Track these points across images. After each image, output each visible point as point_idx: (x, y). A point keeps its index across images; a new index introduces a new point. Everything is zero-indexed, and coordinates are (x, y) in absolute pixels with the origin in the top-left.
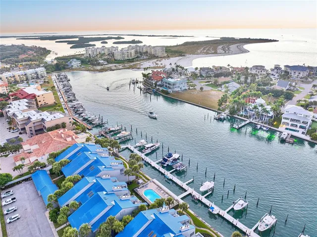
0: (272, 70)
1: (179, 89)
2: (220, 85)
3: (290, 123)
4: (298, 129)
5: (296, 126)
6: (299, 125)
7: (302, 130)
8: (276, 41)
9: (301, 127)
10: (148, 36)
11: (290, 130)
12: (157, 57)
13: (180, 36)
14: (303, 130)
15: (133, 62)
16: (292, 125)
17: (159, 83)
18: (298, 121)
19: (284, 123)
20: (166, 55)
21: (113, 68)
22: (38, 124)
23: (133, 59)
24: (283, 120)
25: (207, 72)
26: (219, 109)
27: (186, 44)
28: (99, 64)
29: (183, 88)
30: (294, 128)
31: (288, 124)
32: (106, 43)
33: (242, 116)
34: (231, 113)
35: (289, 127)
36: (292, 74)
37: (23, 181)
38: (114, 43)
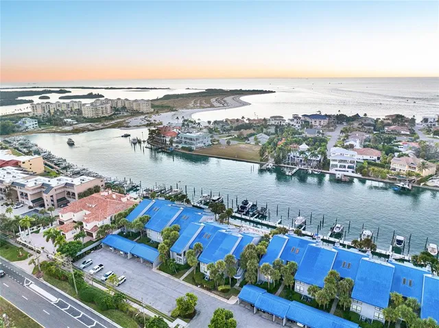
0: (292, 120)
1: (203, 145)
2: (247, 138)
3: (339, 164)
4: (347, 169)
5: (345, 167)
6: (347, 165)
7: (350, 170)
8: (272, 92)
9: (349, 167)
10: (105, 88)
11: (340, 171)
12: (142, 113)
13: (152, 89)
14: (352, 170)
15: (113, 119)
16: (341, 166)
17: (175, 139)
18: (345, 161)
19: (333, 166)
20: (152, 110)
21: (91, 128)
22: (60, 191)
23: (110, 116)
24: (332, 163)
25: (223, 126)
26: (261, 160)
27: (167, 97)
28: (65, 124)
29: (207, 144)
30: (344, 169)
31: (336, 166)
32: (48, 98)
33: (288, 164)
34: (276, 163)
35: (338, 169)
36: (313, 123)
37: (91, 250)
38: (60, 98)
